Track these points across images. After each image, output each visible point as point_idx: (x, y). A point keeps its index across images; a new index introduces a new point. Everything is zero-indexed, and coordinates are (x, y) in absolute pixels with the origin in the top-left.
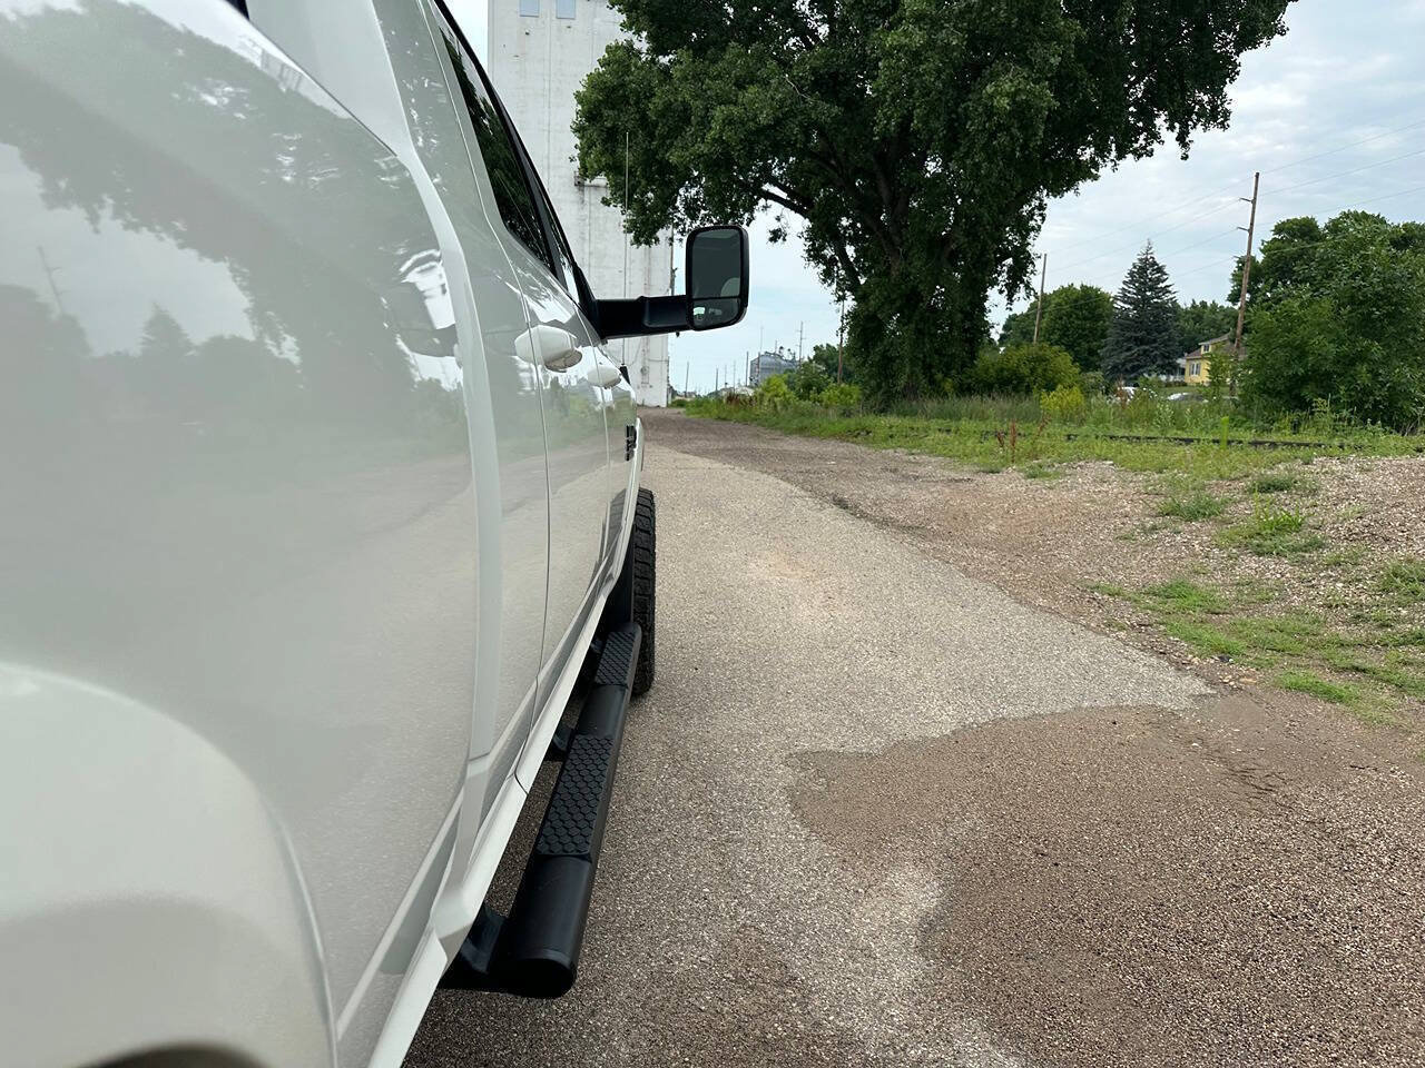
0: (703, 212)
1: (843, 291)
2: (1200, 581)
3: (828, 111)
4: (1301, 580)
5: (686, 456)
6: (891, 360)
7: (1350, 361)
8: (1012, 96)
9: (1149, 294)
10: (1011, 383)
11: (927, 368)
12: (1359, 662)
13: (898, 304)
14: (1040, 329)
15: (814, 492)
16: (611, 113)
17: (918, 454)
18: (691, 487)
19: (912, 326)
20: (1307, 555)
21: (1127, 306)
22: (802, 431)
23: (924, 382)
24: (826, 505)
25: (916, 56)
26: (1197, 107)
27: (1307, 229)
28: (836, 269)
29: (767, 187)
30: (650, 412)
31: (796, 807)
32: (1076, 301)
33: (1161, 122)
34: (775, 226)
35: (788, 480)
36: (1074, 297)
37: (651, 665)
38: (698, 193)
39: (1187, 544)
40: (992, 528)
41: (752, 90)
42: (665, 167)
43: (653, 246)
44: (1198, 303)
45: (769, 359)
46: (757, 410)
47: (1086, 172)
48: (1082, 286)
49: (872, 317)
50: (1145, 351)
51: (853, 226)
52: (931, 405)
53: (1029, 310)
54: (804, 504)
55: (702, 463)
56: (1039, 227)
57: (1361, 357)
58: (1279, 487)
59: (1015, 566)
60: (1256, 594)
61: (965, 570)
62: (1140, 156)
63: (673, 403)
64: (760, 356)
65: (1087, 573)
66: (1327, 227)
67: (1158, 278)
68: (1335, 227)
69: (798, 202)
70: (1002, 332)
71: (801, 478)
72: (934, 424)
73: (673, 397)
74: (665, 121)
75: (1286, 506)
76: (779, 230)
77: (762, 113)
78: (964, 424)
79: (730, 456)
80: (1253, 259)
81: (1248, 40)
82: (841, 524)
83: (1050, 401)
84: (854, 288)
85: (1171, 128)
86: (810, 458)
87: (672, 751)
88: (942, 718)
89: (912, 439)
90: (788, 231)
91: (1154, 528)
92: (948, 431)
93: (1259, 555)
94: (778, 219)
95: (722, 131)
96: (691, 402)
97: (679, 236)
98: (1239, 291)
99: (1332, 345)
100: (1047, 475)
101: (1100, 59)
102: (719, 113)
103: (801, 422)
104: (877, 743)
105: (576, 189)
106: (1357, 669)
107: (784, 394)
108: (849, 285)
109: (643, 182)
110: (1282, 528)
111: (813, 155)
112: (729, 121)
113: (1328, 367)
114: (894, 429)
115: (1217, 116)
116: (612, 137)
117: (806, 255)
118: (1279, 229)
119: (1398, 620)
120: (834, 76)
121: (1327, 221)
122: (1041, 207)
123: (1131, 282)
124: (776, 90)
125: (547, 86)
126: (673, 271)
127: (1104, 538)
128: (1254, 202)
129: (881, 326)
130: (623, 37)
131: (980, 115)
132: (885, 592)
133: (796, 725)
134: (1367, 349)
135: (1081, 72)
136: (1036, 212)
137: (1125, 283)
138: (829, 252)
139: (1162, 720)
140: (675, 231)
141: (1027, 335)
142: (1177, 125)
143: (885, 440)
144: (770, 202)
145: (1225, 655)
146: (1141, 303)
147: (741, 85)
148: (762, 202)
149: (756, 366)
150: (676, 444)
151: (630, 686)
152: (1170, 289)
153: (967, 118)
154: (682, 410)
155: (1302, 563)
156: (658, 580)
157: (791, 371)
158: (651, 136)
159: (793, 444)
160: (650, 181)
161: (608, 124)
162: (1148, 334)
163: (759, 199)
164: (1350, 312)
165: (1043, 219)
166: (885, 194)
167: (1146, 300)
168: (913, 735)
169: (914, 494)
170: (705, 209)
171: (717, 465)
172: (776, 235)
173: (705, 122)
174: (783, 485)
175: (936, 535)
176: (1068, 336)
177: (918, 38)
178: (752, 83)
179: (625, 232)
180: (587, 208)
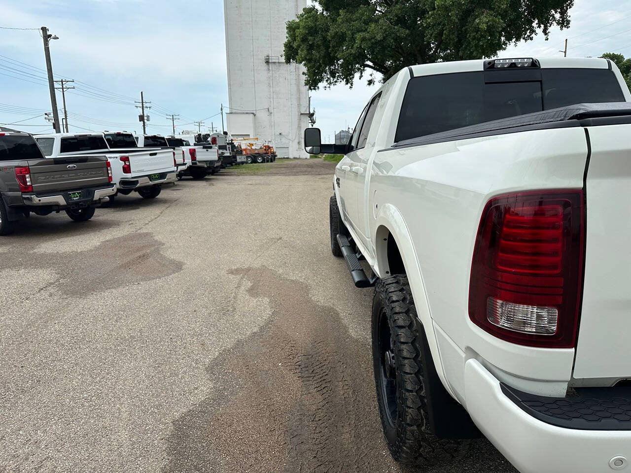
0: (337, 74)
3: (404, 32)
8: (487, 23)
29: (367, 62)
33: (535, 24)
34: (370, 78)
41: (373, 25)
45: (343, 133)
62: (527, 40)
74: (335, 40)
76: (372, 80)
77: (377, 35)
85: (540, 27)
90: (375, 80)
94: (371, 75)
95: (361, 44)
97: (328, 85)
102: (359, 36)
105: (265, 64)
112: (363, 39)
115: (564, 22)
120: (405, 17)
124: (382, 24)
125: (251, 19)
128: (565, 52)
131: (473, 31)
140: (327, 83)
142: (542, 25)
144: (368, 69)
147: (366, 23)
148: (365, 69)
149: (339, 136)
153: (467, 33)
161: (310, 43)
172: (370, 82)
173: (353, 39)
178: (370, 22)
179: (305, 85)
180: (271, 72)
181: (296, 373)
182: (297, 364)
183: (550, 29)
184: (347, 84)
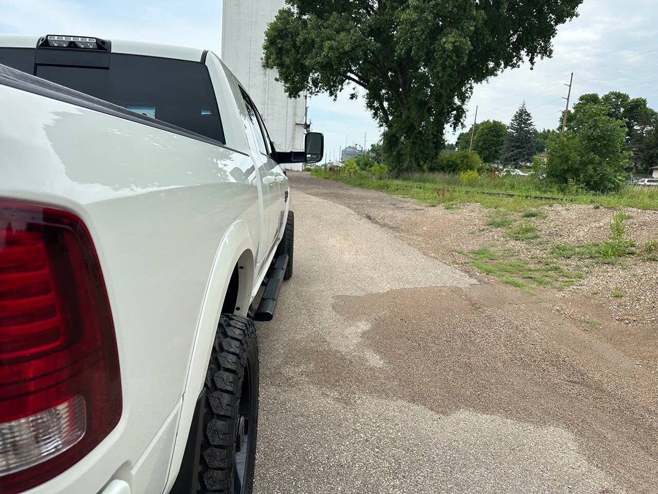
0: (320, 84)
1: (382, 122)
2: (492, 249)
3: (376, 44)
4: (527, 249)
5: (309, 196)
6: (402, 155)
7: (584, 164)
8: (454, 43)
9: (523, 126)
10: (452, 167)
11: (417, 159)
12: (533, 276)
13: (405, 130)
14: (473, 140)
15: (359, 213)
16: (280, 41)
17: (407, 198)
18: (310, 209)
19: (411, 140)
20: (532, 240)
21: (513, 131)
22: (361, 185)
23: (415, 165)
24: (362, 218)
25: (413, 24)
26: (539, 46)
27: (594, 99)
28: (379, 112)
29: (349, 74)
30: (295, 173)
31: (333, 308)
32: (490, 128)
33: (523, 53)
34: (353, 92)
35: (349, 207)
36: (489, 126)
37: (292, 269)
38: (318, 75)
39: (493, 236)
40: (425, 229)
41: (343, 34)
42: (303, 66)
43: (298, 98)
44: (546, 130)
45: (350, 149)
46: (343, 175)
47: (492, 72)
48: (494, 121)
49: (394, 136)
50: (520, 152)
51: (387, 93)
52: (417, 175)
53: (469, 131)
54: (354, 217)
55: (314, 199)
56: (470, 97)
57: (591, 162)
58: (533, 215)
59: (428, 242)
60: (510, 253)
61: (409, 244)
62: (514, 67)
63: (305, 169)
64: (346, 148)
65: (453, 246)
66: (602, 98)
67: (527, 119)
68: (607, 98)
69: (363, 82)
70: (457, 141)
71: (355, 207)
72: (415, 184)
73: (305, 166)
74: (304, 46)
75: (534, 222)
76: (354, 94)
77: (346, 45)
78: (428, 185)
79: (327, 196)
80: (569, 112)
81: (560, 20)
82: (367, 225)
83: (464, 176)
84: (387, 121)
85: (528, 55)
86: (361, 198)
87: (297, 294)
88: (385, 287)
89: (405, 191)
90: (358, 94)
91: (483, 230)
92: (420, 188)
93: (516, 240)
94: (354, 89)
95: (328, 52)
96: (314, 169)
97: (310, 95)
98: (562, 126)
99: (578, 157)
100: (453, 208)
101: (496, 26)
102: (327, 44)
103: (361, 182)
104: (362, 294)
105: (262, 68)
106: (530, 278)
107: (355, 168)
108: (385, 120)
109: (294, 72)
110: (527, 231)
111: (370, 63)
112: (331, 48)
113: (576, 166)
114: (399, 186)
115: (547, 52)
116: (280, 52)
117: (366, 106)
118: (581, 98)
119: (552, 263)
120: (379, 29)
121: (603, 96)
122: (471, 88)
123: (515, 120)
124: (353, 34)
125: (250, 20)
126: (306, 108)
127: (464, 233)
128: (570, 86)
129: (398, 139)
130: (286, 6)
131: (440, 51)
132: (378, 250)
133: (338, 289)
134: (594, 159)
135: (486, 32)
136: (469, 90)
137: (512, 120)
138: (376, 104)
139: (456, 291)
140: (308, 92)
141: (468, 142)
142: (530, 54)
143: (395, 191)
144: (350, 81)
145: (488, 272)
146: (519, 130)
147: (338, 32)
148: (347, 81)
149: (345, 153)
150: (305, 190)
151: (285, 269)
152: (532, 124)
153: (435, 51)
154: (309, 173)
155: (529, 243)
156: (294, 244)
157: (360, 155)
158: (297, 52)
159: (356, 192)
160: (297, 71)
161: (279, 46)
162: (522, 144)
163: (346, 79)
164: (587, 143)
165: (472, 93)
166: (401, 81)
167: (522, 129)
168: (374, 292)
169: (398, 214)
170: (321, 83)
171: (321, 200)
172: (353, 96)
173: (321, 48)
174: (347, 209)
175: (403, 230)
176: (485, 144)
177: (415, 16)
178: (342, 30)
179: (285, 92)
180: (267, 77)
183: (536, 59)
184: (331, 96)
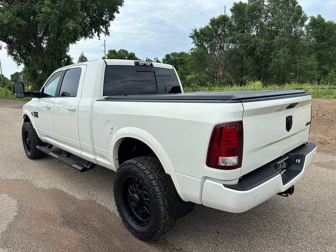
27: (114, 52)
33: (93, 31)
62: (91, 38)
118: (109, 52)
121: (118, 51)
142: (97, 32)
181: (65, 227)
182: (61, 222)
183: (100, 35)
